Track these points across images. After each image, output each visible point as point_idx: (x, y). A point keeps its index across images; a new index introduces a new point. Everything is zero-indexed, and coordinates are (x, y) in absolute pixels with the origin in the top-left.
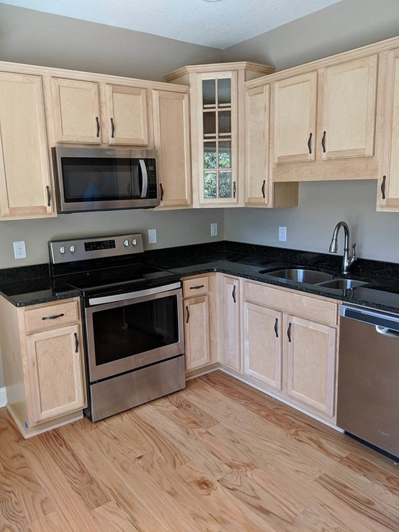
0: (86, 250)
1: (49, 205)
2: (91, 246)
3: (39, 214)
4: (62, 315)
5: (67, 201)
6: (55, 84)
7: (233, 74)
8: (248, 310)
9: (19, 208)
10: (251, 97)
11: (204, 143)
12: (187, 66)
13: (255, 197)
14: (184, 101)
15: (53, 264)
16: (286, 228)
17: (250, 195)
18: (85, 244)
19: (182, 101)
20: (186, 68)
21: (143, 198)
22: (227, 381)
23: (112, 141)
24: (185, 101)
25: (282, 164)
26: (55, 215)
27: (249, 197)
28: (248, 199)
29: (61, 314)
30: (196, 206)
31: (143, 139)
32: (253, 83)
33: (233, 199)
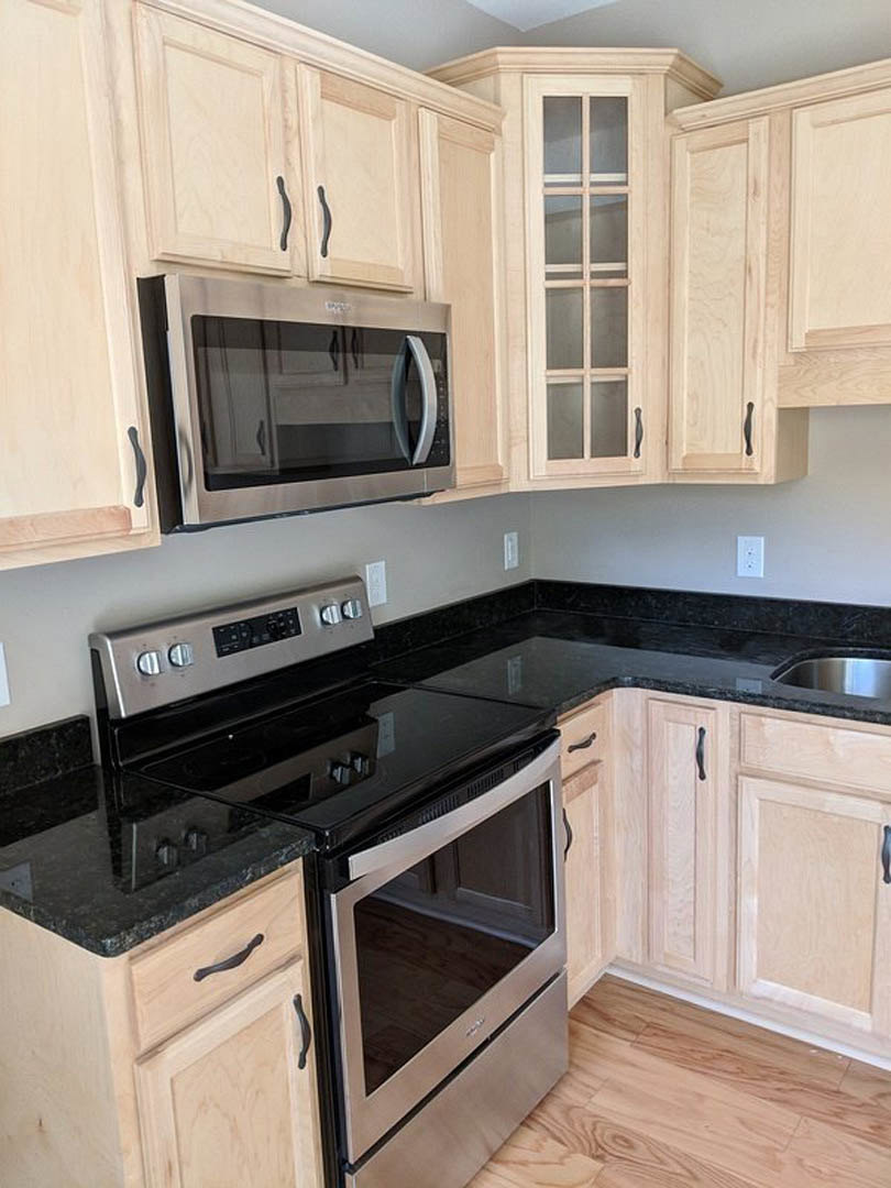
0: (221, 654)
1: (139, 502)
2: (234, 637)
3: (102, 538)
4: (259, 939)
5: (213, 482)
6: (150, 29)
7: (634, 84)
8: (757, 801)
9: (34, 521)
10: (695, 156)
11: (548, 290)
12: (499, 49)
13: (708, 452)
14: (492, 155)
15: (120, 722)
16: (762, 539)
17: (689, 445)
18: (216, 630)
19: (489, 154)
20: (496, 53)
21: (419, 466)
22: (661, 1014)
23: (321, 268)
24: (496, 156)
25: (815, 353)
26: (156, 538)
27: (684, 454)
28: (685, 458)
29: (253, 937)
30: (518, 484)
31: (401, 267)
32: (707, 113)
33: (634, 459)
